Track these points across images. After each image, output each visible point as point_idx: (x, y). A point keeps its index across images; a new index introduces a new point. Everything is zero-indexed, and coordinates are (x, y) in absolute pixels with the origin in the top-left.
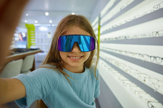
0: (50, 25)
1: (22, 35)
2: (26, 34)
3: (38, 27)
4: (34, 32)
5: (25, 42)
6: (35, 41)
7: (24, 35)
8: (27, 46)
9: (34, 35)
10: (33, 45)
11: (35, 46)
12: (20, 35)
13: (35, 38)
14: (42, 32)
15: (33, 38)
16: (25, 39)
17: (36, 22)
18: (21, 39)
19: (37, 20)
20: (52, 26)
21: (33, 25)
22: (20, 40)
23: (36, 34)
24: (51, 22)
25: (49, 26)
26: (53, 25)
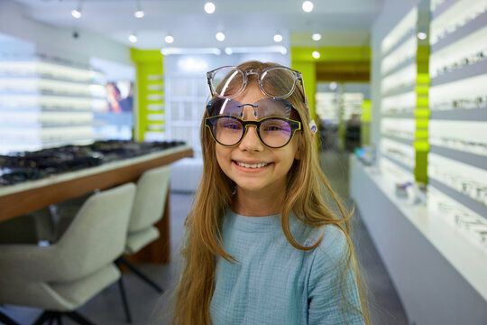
0: (216, 51)
1: (117, 91)
2: (132, 85)
3: (176, 57)
4: (162, 79)
5: (128, 116)
6: (162, 111)
7: (125, 92)
8: (133, 130)
9: (162, 90)
10: (156, 126)
11: (163, 130)
12: (111, 89)
13: (162, 100)
14: (188, 77)
15: (154, 102)
16: (127, 104)
17: (169, 39)
18: (115, 104)
19: (170, 35)
20: (223, 53)
21: (158, 52)
22: (111, 109)
23: (168, 85)
24: (220, 37)
25: (213, 55)
26: (229, 51)
